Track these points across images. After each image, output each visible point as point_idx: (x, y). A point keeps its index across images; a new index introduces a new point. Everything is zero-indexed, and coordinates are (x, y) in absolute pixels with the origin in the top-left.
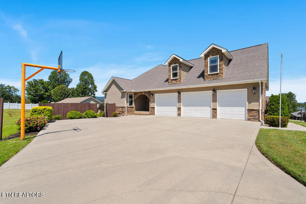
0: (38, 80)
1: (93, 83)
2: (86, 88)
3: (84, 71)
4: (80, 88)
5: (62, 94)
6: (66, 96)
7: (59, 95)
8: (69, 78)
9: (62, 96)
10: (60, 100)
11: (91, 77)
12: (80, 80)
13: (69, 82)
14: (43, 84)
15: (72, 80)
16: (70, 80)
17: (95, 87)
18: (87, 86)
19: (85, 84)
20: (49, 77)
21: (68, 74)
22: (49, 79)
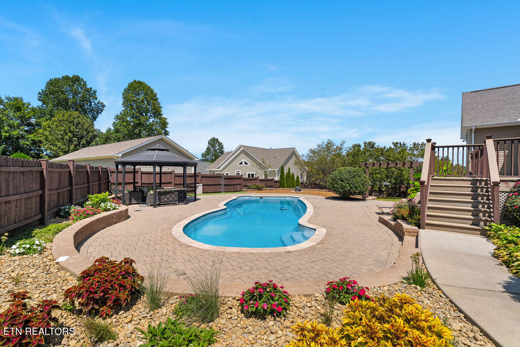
0: (6, 98)
1: (157, 113)
2: (139, 124)
3: (135, 81)
4: (125, 124)
5: (70, 134)
6: (84, 141)
7: (62, 139)
8: (96, 102)
9: (70, 141)
10: (66, 153)
11: (151, 96)
12: (124, 104)
13: (100, 108)
14: (18, 109)
15: (104, 106)
16: (100, 105)
17: (164, 124)
18: (142, 119)
19: (138, 115)
20: (39, 93)
21: (93, 90)
22: (39, 100)
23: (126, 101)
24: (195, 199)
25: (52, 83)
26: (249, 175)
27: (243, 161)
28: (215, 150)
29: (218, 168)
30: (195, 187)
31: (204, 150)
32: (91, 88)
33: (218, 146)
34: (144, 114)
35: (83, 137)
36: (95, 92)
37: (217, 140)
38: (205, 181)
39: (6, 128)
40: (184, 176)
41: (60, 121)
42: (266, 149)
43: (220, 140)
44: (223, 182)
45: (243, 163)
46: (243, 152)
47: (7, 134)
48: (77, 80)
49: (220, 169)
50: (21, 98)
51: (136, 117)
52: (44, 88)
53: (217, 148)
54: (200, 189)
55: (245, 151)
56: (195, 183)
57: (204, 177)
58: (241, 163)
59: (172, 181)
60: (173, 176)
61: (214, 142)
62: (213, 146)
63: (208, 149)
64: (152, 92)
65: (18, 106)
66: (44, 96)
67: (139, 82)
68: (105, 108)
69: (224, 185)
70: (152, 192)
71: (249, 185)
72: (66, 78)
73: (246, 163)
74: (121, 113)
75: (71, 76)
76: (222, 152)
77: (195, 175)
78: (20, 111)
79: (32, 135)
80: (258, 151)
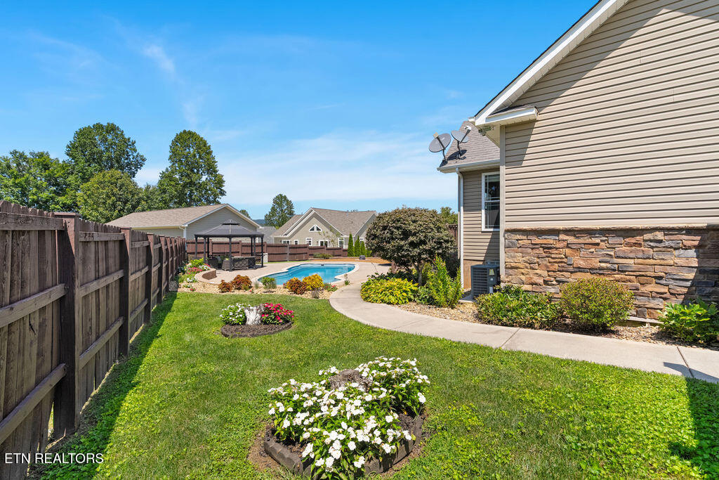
0: (31, 153)
1: (211, 169)
2: (191, 184)
4: (173, 183)
5: (113, 198)
6: (129, 206)
8: (135, 154)
9: (114, 205)
11: (204, 149)
12: (170, 158)
13: (140, 163)
14: (46, 167)
15: (144, 160)
16: (139, 159)
17: (220, 182)
18: (194, 177)
19: (189, 172)
20: (68, 147)
21: (131, 140)
22: (68, 155)
23: (175, 156)
24: (262, 266)
25: (83, 133)
26: (322, 242)
27: (315, 226)
28: (282, 211)
29: (286, 235)
30: (262, 256)
31: (268, 211)
32: (129, 139)
33: (287, 204)
34: (195, 170)
35: (129, 201)
36: (134, 143)
37: (285, 197)
38: (271, 250)
39: (34, 190)
40: (252, 246)
41: (101, 183)
42: (343, 212)
43: (289, 198)
44: (288, 251)
45: (315, 229)
46: (315, 216)
47: (35, 197)
48: (112, 129)
49: (287, 236)
50: (47, 153)
51: (188, 176)
52: (72, 139)
53: (285, 207)
54: (266, 258)
55: (317, 215)
56: (262, 252)
57: (269, 246)
58: (313, 229)
59: (240, 250)
60: (240, 246)
61: (281, 200)
62: (280, 205)
63: (273, 209)
64: (205, 144)
65: (44, 163)
66: (72, 150)
67: (190, 133)
68: (146, 162)
69: (290, 254)
70: (227, 259)
71: (315, 254)
72: (98, 127)
73: (318, 229)
74: (167, 169)
75: (105, 124)
76: (291, 214)
77: (262, 245)
78: (48, 169)
79: (63, 198)
80: (333, 214)
